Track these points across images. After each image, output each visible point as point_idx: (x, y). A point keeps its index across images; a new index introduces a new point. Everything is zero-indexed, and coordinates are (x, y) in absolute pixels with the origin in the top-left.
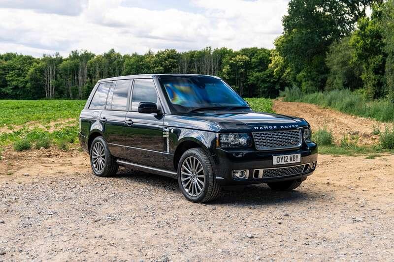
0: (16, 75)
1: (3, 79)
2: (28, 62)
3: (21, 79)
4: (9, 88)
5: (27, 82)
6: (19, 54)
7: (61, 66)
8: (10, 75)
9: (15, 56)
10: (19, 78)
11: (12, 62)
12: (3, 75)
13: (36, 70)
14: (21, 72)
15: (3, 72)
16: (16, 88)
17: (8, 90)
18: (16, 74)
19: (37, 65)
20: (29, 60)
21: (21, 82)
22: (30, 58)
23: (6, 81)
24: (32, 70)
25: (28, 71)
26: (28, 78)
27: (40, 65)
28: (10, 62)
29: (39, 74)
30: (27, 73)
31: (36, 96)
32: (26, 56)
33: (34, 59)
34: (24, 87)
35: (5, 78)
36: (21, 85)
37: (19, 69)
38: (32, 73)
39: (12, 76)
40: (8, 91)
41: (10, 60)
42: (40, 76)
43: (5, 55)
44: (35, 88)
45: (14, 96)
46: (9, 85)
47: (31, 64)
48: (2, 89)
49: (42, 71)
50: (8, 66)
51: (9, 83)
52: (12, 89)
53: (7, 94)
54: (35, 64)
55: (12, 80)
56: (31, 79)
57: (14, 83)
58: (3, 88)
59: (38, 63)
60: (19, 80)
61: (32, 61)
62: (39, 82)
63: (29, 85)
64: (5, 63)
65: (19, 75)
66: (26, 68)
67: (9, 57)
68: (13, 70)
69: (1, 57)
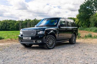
3: (13, 26)
5: (15, 27)
6: (13, 20)
7: (23, 23)
12: (9, 25)
22: (15, 21)
24: (16, 24)
28: (10, 22)
31: (17, 30)
36: (13, 28)
44: (16, 28)
46: (10, 27)
47: (16, 22)
49: (18, 24)
53: (10, 30)
66: (14, 23)
67: (10, 21)
68: (11, 24)
69: (8, 21)
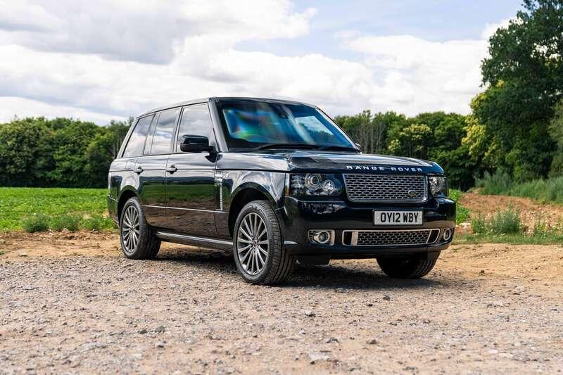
0: (69, 152)
1: (49, 158)
2: (88, 131)
3: (76, 158)
4: (58, 171)
5: (85, 163)
6: (75, 120)
8: (60, 152)
9: (68, 122)
10: (73, 157)
11: (63, 132)
12: (50, 151)
13: (99, 144)
14: (76, 148)
15: (50, 147)
16: (68, 171)
17: (56, 175)
18: (70, 150)
19: (102, 137)
20: (90, 129)
21: (77, 162)
22: (91, 126)
23: (54, 161)
24: (93, 144)
25: (87, 146)
26: (86, 156)
27: (105, 137)
28: (61, 132)
29: (103, 150)
30: (85, 149)
31: (98, 185)
32: (85, 123)
33: (96, 127)
34: (81, 170)
35: (52, 156)
36: (76, 168)
37: (74, 143)
38: (93, 149)
39: (63, 153)
40: (56, 177)
41: (60, 128)
42: (105, 153)
43: (54, 121)
44: (96, 172)
45: (65, 183)
46: (58, 167)
47: (91, 134)
48: (47, 172)
49: (108, 146)
50: (57, 137)
51: (57, 164)
52: (62, 173)
53: (55, 180)
54: (97, 135)
55: (63, 160)
56: (92, 158)
57: (66, 164)
58: (49, 171)
59: (103, 134)
60: (73, 160)
61: (94, 130)
62: (101, 164)
63: (88, 166)
64: (54, 134)
65: (73, 152)
66: (85, 141)
67: (59, 124)
68: (65, 143)
69: (48, 125)
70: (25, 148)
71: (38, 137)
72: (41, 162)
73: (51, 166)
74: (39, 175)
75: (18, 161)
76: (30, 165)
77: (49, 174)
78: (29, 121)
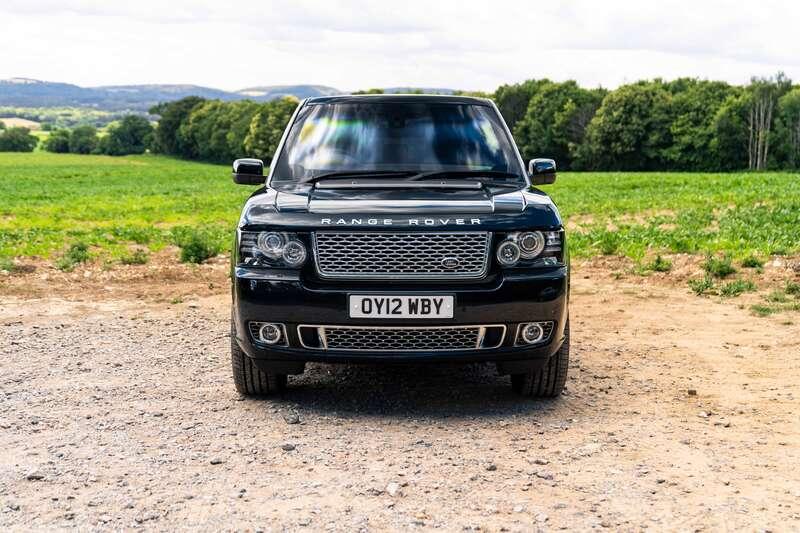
0: (691, 123)
1: (665, 132)
2: (717, 93)
3: (700, 130)
4: (676, 148)
5: (711, 136)
6: (702, 79)
7: (785, 100)
8: (679, 123)
9: (693, 83)
10: (696, 129)
11: (684, 97)
12: (666, 122)
13: (731, 111)
14: (700, 117)
15: (666, 117)
16: (689, 148)
17: (673, 153)
18: (690, 120)
19: (735, 100)
20: (719, 91)
21: (700, 136)
22: (722, 86)
23: (672, 136)
24: (722, 110)
25: (715, 113)
26: (713, 127)
27: (740, 99)
28: (680, 96)
29: (736, 119)
30: (712, 118)
31: (728, 166)
32: (714, 83)
33: (729, 87)
34: (705, 146)
35: (669, 130)
36: (699, 143)
37: (698, 110)
38: (722, 117)
39: (683, 125)
40: (673, 156)
41: (681, 91)
42: (740, 122)
43: (674, 82)
44: (726, 149)
45: (685, 165)
46: (676, 142)
47: (722, 97)
48: (661, 150)
49: (743, 113)
50: (675, 103)
51: (675, 139)
52: (680, 151)
53: (672, 161)
54: (730, 98)
55: (683, 133)
56: (721, 130)
57: (686, 139)
58: (665, 148)
59: (737, 97)
60: (696, 133)
61: (727, 91)
62: (734, 137)
63: (714, 141)
64: (672, 99)
65: (697, 123)
66: (712, 107)
67: (680, 86)
68: (687, 111)
69: (666, 87)
70: (635, 119)
71: (651, 105)
72: (654, 138)
73: (668, 141)
74: (652, 154)
75: (625, 137)
76: (641, 141)
77: (665, 152)
78: (642, 84)
